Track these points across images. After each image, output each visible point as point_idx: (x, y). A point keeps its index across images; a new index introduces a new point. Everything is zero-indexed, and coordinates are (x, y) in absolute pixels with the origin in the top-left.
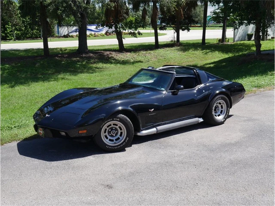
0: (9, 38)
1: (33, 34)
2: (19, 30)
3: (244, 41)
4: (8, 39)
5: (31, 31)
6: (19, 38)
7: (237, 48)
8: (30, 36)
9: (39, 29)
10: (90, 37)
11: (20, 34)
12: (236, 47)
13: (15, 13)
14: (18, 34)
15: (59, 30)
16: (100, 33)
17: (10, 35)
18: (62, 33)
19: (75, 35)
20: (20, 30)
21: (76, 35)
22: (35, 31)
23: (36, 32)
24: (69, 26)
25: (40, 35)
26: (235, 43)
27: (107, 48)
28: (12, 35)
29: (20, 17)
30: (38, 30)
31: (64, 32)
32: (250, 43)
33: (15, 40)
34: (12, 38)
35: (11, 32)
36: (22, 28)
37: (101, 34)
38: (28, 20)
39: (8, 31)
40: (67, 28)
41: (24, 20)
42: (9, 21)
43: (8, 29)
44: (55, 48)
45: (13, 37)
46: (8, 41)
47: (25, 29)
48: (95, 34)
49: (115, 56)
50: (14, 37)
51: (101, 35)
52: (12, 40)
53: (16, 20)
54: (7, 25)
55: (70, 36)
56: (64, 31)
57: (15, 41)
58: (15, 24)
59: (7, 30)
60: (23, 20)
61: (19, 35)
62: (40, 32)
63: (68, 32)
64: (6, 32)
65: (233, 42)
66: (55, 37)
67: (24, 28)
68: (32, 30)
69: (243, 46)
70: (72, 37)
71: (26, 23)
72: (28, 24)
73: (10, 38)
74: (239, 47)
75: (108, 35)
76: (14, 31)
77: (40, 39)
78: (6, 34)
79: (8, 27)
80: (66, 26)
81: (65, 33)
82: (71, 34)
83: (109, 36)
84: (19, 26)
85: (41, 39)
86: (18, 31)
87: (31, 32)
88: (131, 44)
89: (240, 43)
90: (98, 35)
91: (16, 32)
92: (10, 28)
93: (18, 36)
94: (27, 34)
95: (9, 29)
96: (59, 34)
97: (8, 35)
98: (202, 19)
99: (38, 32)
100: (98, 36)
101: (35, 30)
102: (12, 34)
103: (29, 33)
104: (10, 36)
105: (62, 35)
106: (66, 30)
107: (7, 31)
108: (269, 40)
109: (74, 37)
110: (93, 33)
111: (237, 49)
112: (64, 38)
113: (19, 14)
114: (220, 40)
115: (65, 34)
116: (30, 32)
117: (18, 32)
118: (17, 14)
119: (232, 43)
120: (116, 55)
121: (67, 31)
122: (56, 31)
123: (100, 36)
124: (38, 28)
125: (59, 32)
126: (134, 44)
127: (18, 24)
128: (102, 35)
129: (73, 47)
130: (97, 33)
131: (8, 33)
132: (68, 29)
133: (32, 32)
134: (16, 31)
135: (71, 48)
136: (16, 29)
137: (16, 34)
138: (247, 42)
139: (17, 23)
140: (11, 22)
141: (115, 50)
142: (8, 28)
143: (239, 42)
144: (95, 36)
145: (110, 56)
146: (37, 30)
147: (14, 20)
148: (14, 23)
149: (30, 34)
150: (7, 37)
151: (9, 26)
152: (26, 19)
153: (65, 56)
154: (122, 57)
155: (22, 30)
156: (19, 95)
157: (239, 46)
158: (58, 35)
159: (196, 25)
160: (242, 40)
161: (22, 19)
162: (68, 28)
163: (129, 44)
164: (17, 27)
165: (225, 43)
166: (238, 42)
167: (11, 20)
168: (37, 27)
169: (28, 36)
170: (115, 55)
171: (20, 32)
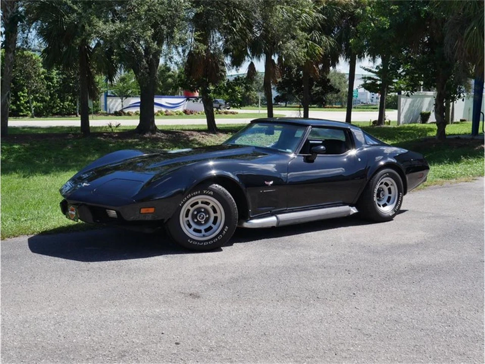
0: (23, 113)
1: (63, 108)
2: (40, 100)
3: (415, 123)
4: (22, 114)
5: (60, 103)
6: (38, 114)
7: (404, 133)
8: (58, 111)
9: (74, 100)
10: (158, 115)
11: (42, 107)
12: (402, 131)
13: (35, 73)
14: (39, 107)
15: (108, 103)
16: (175, 111)
17: (25, 108)
18: (113, 109)
19: (134, 112)
20: (42, 100)
21: (136, 112)
22: (66, 103)
23: (68, 105)
24: (125, 96)
25: (76, 109)
26: (401, 125)
28: (28, 109)
29: (42, 80)
30: (72, 102)
31: (115, 106)
32: (425, 126)
33: (33, 117)
34: (28, 114)
35: (26, 103)
36: (46, 98)
37: (177, 111)
38: (56, 85)
39: (23, 102)
40: (120, 100)
41: (50, 85)
42: (24, 85)
43: (22, 98)
44: (99, 127)
45: (29, 112)
46: (21, 117)
47: (51, 99)
48: (167, 111)
49: (201, 139)
50: (31, 112)
51: (177, 114)
52: (28, 117)
53: (37, 83)
54: (21, 92)
55: (125, 114)
56: (115, 104)
57: (32, 119)
58: (33, 91)
59: (21, 100)
61: (39, 109)
62: (75, 105)
63: (123, 106)
64: (18, 103)
65: (398, 125)
66: (100, 115)
67: (50, 97)
68: (62, 101)
69: (414, 130)
70: (129, 114)
71: (52, 89)
72: (56, 91)
73: (24, 114)
74: (408, 131)
75: (189, 114)
76: (32, 103)
77: (75, 116)
78: (18, 106)
79: (22, 94)
80: (119, 96)
81: (116, 108)
82: (126, 111)
83: (191, 115)
84: (41, 93)
85: (77, 116)
86: (38, 103)
87: (61, 105)
88: (227, 125)
89: (408, 127)
90: (172, 113)
91: (35, 103)
92: (25, 96)
93: (39, 111)
94: (53, 107)
95: (24, 99)
96: (106, 110)
97: (22, 108)
98: (343, 95)
99: (73, 104)
100: (172, 115)
101: (67, 101)
102: (28, 107)
103: (58, 106)
104: (24, 110)
105: (112, 112)
106: (119, 104)
107: (20, 102)
108: (457, 123)
109: (132, 114)
110: (164, 110)
111: (404, 134)
112: (115, 117)
113: (42, 74)
114: (375, 122)
115: (118, 110)
117: (39, 104)
118: (39, 75)
119: (396, 127)
120: (203, 137)
121: (121, 106)
122: (102, 104)
123: (175, 115)
124: (73, 98)
125: (108, 106)
126: (233, 124)
127: (40, 90)
128: (178, 113)
129: (130, 126)
130: (169, 111)
131: (22, 105)
132: (122, 102)
133: (62, 104)
134: (34, 102)
135: (127, 127)
136: (36, 99)
137: (36, 108)
138: (419, 125)
139: (38, 89)
140: (27, 87)
141: (199, 131)
142: (23, 96)
143: (406, 125)
144: (167, 115)
145: (191, 138)
146: (71, 101)
147: (33, 84)
148: (33, 88)
149: (58, 108)
150: (21, 112)
151: (24, 93)
152: (52, 83)
153: (114, 136)
154: (212, 140)
155: (46, 101)
156: (35, 188)
157: (407, 130)
158: (105, 112)
159: (334, 106)
160: (411, 123)
161: (46, 83)
162: (122, 99)
163: (224, 125)
164: (37, 95)
165: (385, 126)
166: (405, 125)
167: (28, 83)
168: (70, 97)
169: (54, 110)
170: (200, 137)
171: (42, 105)
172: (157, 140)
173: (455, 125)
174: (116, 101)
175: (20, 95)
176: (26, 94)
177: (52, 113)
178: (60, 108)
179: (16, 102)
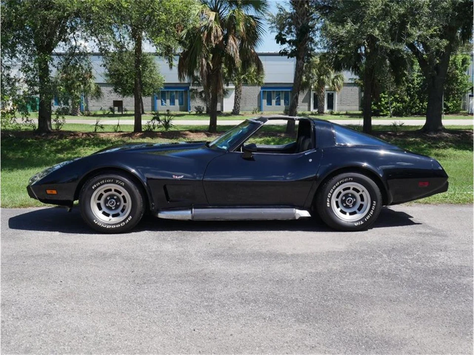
0: (383, 112)
1: (422, 108)
2: (400, 101)
4: (382, 114)
5: (419, 103)
6: (398, 114)
8: (417, 111)
11: (401, 107)
14: (399, 107)
15: (470, 103)
17: (386, 108)
20: (402, 101)
22: (426, 104)
28: (388, 109)
29: (403, 82)
33: (391, 117)
34: (388, 114)
35: (387, 103)
36: (406, 99)
38: (416, 86)
39: (383, 103)
41: (410, 86)
43: (383, 99)
45: (389, 112)
47: (411, 100)
52: (387, 117)
54: (382, 94)
58: (392, 92)
59: (382, 101)
60: (408, 86)
61: (399, 110)
64: (379, 104)
66: (461, 115)
67: (409, 98)
68: (422, 101)
71: (412, 90)
72: (416, 92)
73: (384, 113)
76: (392, 103)
78: (379, 107)
79: (384, 96)
84: (398, 94)
86: (398, 103)
87: (420, 105)
91: (394, 104)
94: (412, 108)
95: (385, 100)
97: (382, 108)
102: (388, 107)
103: (417, 106)
104: (385, 111)
107: (381, 103)
116: (418, 105)
117: (399, 105)
127: (397, 92)
131: (383, 106)
133: (421, 104)
134: (395, 103)
136: (396, 100)
137: (396, 108)
140: (387, 89)
142: (384, 98)
148: (391, 90)
149: (417, 108)
150: (381, 112)
151: (385, 94)
152: (413, 84)
155: (405, 102)
158: (468, 111)
161: (407, 84)
169: (413, 110)
171: (401, 105)
175: (382, 96)
176: (387, 96)
177: (411, 113)
178: (419, 108)
179: (378, 103)
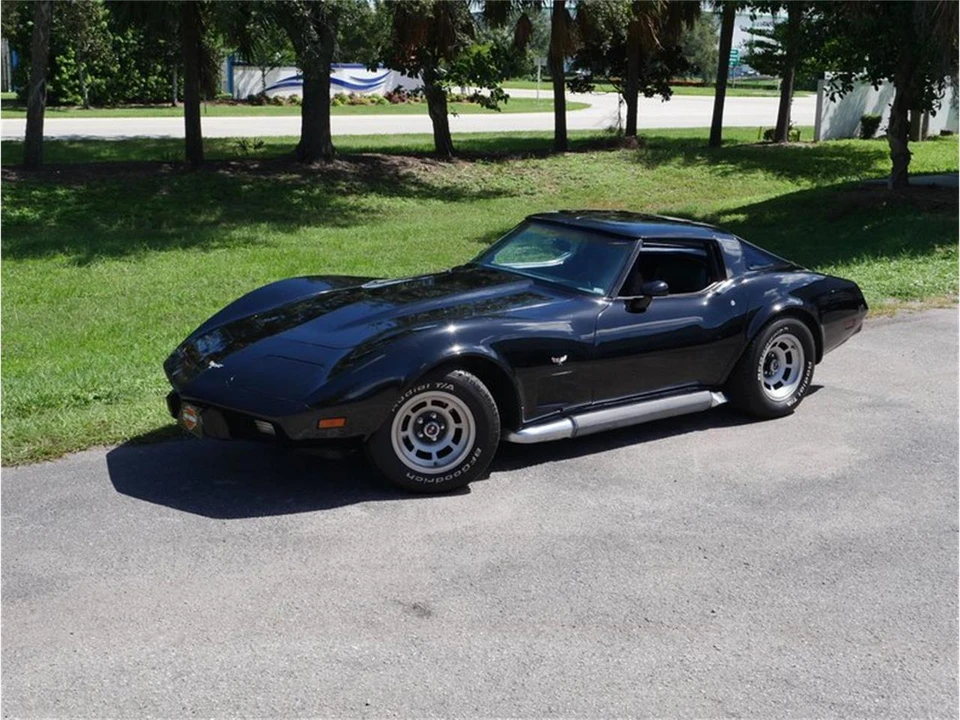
0: (67, 97)
1: (146, 88)
2: (101, 74)
3: (849, 138)
4: (64, 100)
5: (139, 79)
6: (99, 101)
7: (826, 163)
8: (136, 95)
9: (167, 72)
10: (335, 104)
11: (104, 87)
12: (823, 158)
13: (90, 17)
14: (99, 86)
15: (235, 78)
16: (370, 94)
17: (71, 89)
18: (244, 90)
19: (287, 97)
20: (105, 73)
21: (291, 97)
22: (153, 79)
23: (157, 82)
24: (269, 65)
25: (171, 91)
26: (821, 142)
27: (392, 143)
28: (77, 90)
29: (104, 32)
30: (165, 77)
31: (249, 87)
32: (869, 146)
33: (87, 108)
34: (76, 100)
35: (73, 78)
36: (111, 68)
37: (373, 96)
38: (132, 42)
39: (66, 76)
40: (260, 73)
41: (119, 41)
42: (68, 43)
43: (63, 68)
44: (220, 139)
45: (79, 98)
46: (62, 108)
47: (122, 71)
48: (353, 95)
49: (422, 172)
50: (82, 95)
51: (373, 102)
52: (76, 107)
53: (94, 38)
54: (61, 57)
55: (269, 101)
56: (247, 83)
57: (86, 111)
58: (86, 55)
59: (63, 72)
60: (114, 40)
61: (99, 91)
62: (170, 82)
63: (264, 85)
64: (57, 78)
65: (815, 142)
66: (221, 102)
67: (119, 66)
68: (145, 74)
69: (847, 157)
70: (277, 102)
71: (124, 49)
72: (131, 54)
73: (70, 100)
74: (834, 159)
75: (397, 103)
76: (85, 77)
77: (170, 105)
78: (57, 85)
79: (65, 61)
80: (259, 65)
81: (252, 90)
82: (272, 95)
83: (401, 104)
84: (101, 59)
85: (174, 105)
86: (96, 77)
87: (142, 82)
88: (474, 134)
89: (835, 147)
90: (364, 100)
91: (89, 79)
92: (70, 65)
93: (97, 94)
94: (127, 88)
95: (68, 70)
96: (232, 91)
97: (65, 89)
98: (708, 58)
99: (165, 81)
100: (363, 104)
101: (154, 74)
102: (76, 86)
103: (135, 85)
104: (70, 93)
105: (244, 96)
106: (256, 84)
107: (60, 77)
108: (935, 138)
109: (284, 103)
110: (346, 92)
111: (826, 165)
112: (250, 107)
113: (103, 20)
114: (768, 133)
115: (255, 93)
116: (138, 82)
117: (98, 81)
118: (97, 22)
119: (811, 146)
120: (426, 170)
121: (261, 84)
122: (223, 80)
123: (371, 104)
124: (165, 70)
125: (235, 84)
126: (484, 133)
127: (100, 54)
128: (375, 99)
129: (281, 138)
130: (358, 94)
131: (65, 82)
132: (264, 76)
133: (144, 80)
134: (89, 77)
135: (275, 138)
136: (91, 70)
137: (92, 88)
138: (858, 143)
139: (96, 51)
140: (74, 47)
141: (419, 154)
142: (66, 65)
143: (832, 143)
144: (353, 104)
145: (404, 171)
146: (162, 74)
147: (86, 40)
148: (86, 49)
149: (136, 88)
150: (63, 97)
151: (68, 58)
152: (124, 38)
153: (252, 167)
154: (444, 176)
155: (111, 74)
156: (103, 292)
157: (832, 155)
158: (230, 94)
159: (688, 80)
160: (841, 137)
161: (112, 37)
162: (263, 71)
163: (467, 134)
164: (95, 62)
165: (787, 144)
166: (829, 142)
167: (76, 38)
168: (159, 67)
169: (128, 93)
170: (420, 169)
171: (104, 81)
172: (337, 175)
173: (930, 143)
174: (252, 76)
175: (61, 62)
176: (72, 61)
177: (124, 98)
178: (140, 88)
179: (54, 77)
